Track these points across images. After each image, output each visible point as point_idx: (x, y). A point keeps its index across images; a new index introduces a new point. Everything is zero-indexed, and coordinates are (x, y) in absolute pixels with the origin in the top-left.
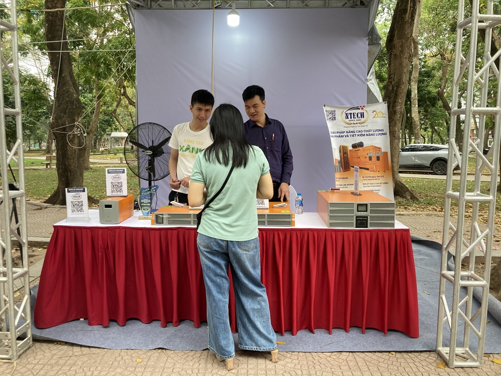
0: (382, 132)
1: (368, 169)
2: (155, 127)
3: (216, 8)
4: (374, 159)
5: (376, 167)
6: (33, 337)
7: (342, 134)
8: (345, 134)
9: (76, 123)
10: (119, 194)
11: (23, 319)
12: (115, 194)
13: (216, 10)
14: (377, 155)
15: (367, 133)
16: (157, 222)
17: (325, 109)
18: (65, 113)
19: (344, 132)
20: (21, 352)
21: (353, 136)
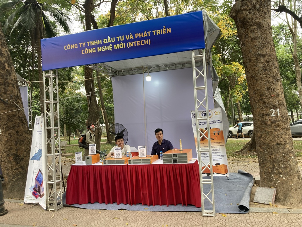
0: (219, 121)
1: (213, 139)
2: (119, 125)
3: (144, 73)
4: (216, 134)
5: (217, 138)
6: (63, 205)
7: (200, 124)
8: (202, 123)
9: (97, 123)
10: (94, 154)
11: (59, 198)
12: (92, 154)
13: (144, 74)
14: (218, 132)
15: (213, 122)
16: (104, 164)
17: (191, 112)
18: (92, 119)
19: (201, 122)
20: (58, 208)
21: (206, 124)
